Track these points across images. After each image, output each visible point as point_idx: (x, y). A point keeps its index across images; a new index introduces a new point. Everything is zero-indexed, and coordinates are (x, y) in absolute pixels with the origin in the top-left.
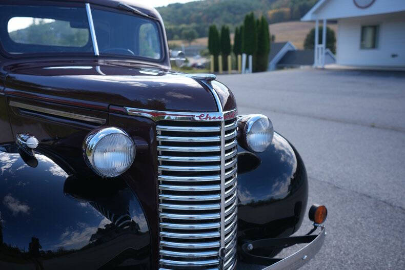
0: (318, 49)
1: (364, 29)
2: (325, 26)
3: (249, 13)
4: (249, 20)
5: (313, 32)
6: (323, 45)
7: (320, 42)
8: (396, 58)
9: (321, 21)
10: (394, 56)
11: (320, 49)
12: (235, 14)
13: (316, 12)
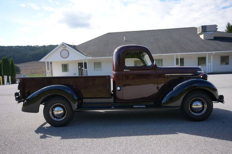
2: (50, 64)
6: (50, 71)
9: (48, 63)
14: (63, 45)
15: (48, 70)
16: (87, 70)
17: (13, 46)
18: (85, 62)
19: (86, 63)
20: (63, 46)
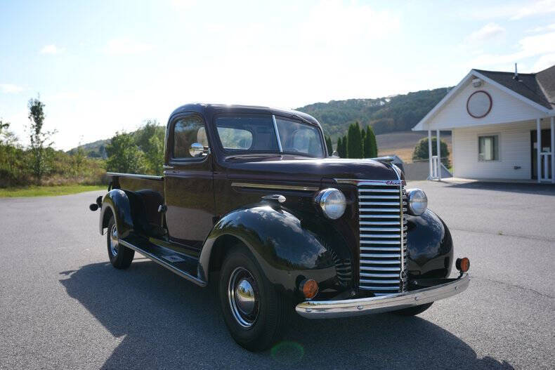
0: (433, 160)
1: (481, 139)
2: (438, 137)
3: (354, 123)
4: (354, 130)
5: (427, 143)
6: (438, 157)
7: (435, 153)
8: (519, 171)
9: (434, 133)
10: (517, 168)
11: (435, 160)
12: (331, 124)
13: (428, 122)
14: (476, 78)
15: (433, 155)
16: (550, 157)
17: (447, 87)
18: (544, 128)
19: (550, 130)
20: (475, 81)
